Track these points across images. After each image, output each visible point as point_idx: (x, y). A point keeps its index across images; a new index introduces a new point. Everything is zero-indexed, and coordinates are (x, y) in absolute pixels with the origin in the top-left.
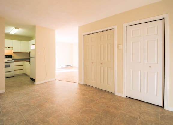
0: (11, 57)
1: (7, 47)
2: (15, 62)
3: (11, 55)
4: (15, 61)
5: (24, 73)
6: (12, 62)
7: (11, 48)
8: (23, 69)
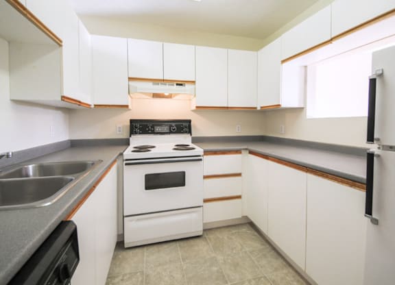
0: (190, 132)
1: (171, 82)
2: (207, 159)
3: (189, 121)
4: (207, 153)
5: (246, 217)
6: (197, 159)
7: (188, 87)
8: (239, 197)
